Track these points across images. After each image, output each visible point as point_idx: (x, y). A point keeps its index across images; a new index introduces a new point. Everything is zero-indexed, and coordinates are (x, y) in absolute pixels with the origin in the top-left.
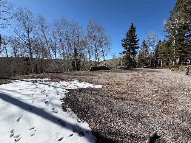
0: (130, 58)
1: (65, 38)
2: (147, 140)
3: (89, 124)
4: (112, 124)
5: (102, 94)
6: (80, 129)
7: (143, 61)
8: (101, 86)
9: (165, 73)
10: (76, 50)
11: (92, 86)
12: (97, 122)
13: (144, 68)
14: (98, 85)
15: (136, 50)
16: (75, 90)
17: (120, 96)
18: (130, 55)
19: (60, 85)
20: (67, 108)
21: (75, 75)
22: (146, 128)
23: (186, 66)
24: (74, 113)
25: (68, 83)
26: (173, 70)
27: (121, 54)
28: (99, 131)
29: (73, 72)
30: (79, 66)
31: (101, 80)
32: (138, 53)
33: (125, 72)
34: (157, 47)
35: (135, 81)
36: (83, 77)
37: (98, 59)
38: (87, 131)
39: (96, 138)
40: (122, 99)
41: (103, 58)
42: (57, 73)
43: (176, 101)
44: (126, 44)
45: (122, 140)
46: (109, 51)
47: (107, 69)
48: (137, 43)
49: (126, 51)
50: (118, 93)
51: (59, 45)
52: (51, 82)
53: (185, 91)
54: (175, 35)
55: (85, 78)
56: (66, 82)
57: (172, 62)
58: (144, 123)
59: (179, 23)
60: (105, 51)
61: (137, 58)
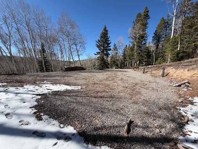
0: (104, 59)
1: (27, 28)
2: (126, 126)
3: (74, 127)
4: (97, 121)
5: (82, 95)
6: (65, 134)
7: (115, 62)
8: (79, 87)
9: (130, 73)
10: (43, 46)
11: (69, 88)
12: (82, 123)
13: (115, 68)
14: (75, 87)
15: (109, 52)
16: (49, 94)
17: (99, 94)
18: (103, 56)
19: (25, 90)
20: (42, 117)
21: (44, 76)
22: (124, 118)
23: (142, 67)
24: (53, 119)
25: (37, 86)
26: (135, 70)
27: (96, 54)
28: (85, 130)
29: (41, 73)
30: (48, 66)
31: (78, 81)
32: (110, 54)
33: (101, 72)
34: (125, 50)
35: (110, 80)
36: (56, 78)
37: (73, 58)
38: (73, 135)
39: (84, 138)
40: (101, 97)
41: (78, 58)
42: (16, 74)
43: (139, 93)
44: (100, 45)
45: (107, 132)
46: (85, 50)
47: (82, 70)
48: (110, 45)
49: (100, 51)
50: (97, 92)
51: (16, 37)
52: (9, 87)
53: (143, 85)
54: (136, 42)
55: (59, 80)
56: (33, 86)
57: (135, 63)
58: (122, 114)
59: (138, 33)
60: (80, 50)
61: (109, 59)
